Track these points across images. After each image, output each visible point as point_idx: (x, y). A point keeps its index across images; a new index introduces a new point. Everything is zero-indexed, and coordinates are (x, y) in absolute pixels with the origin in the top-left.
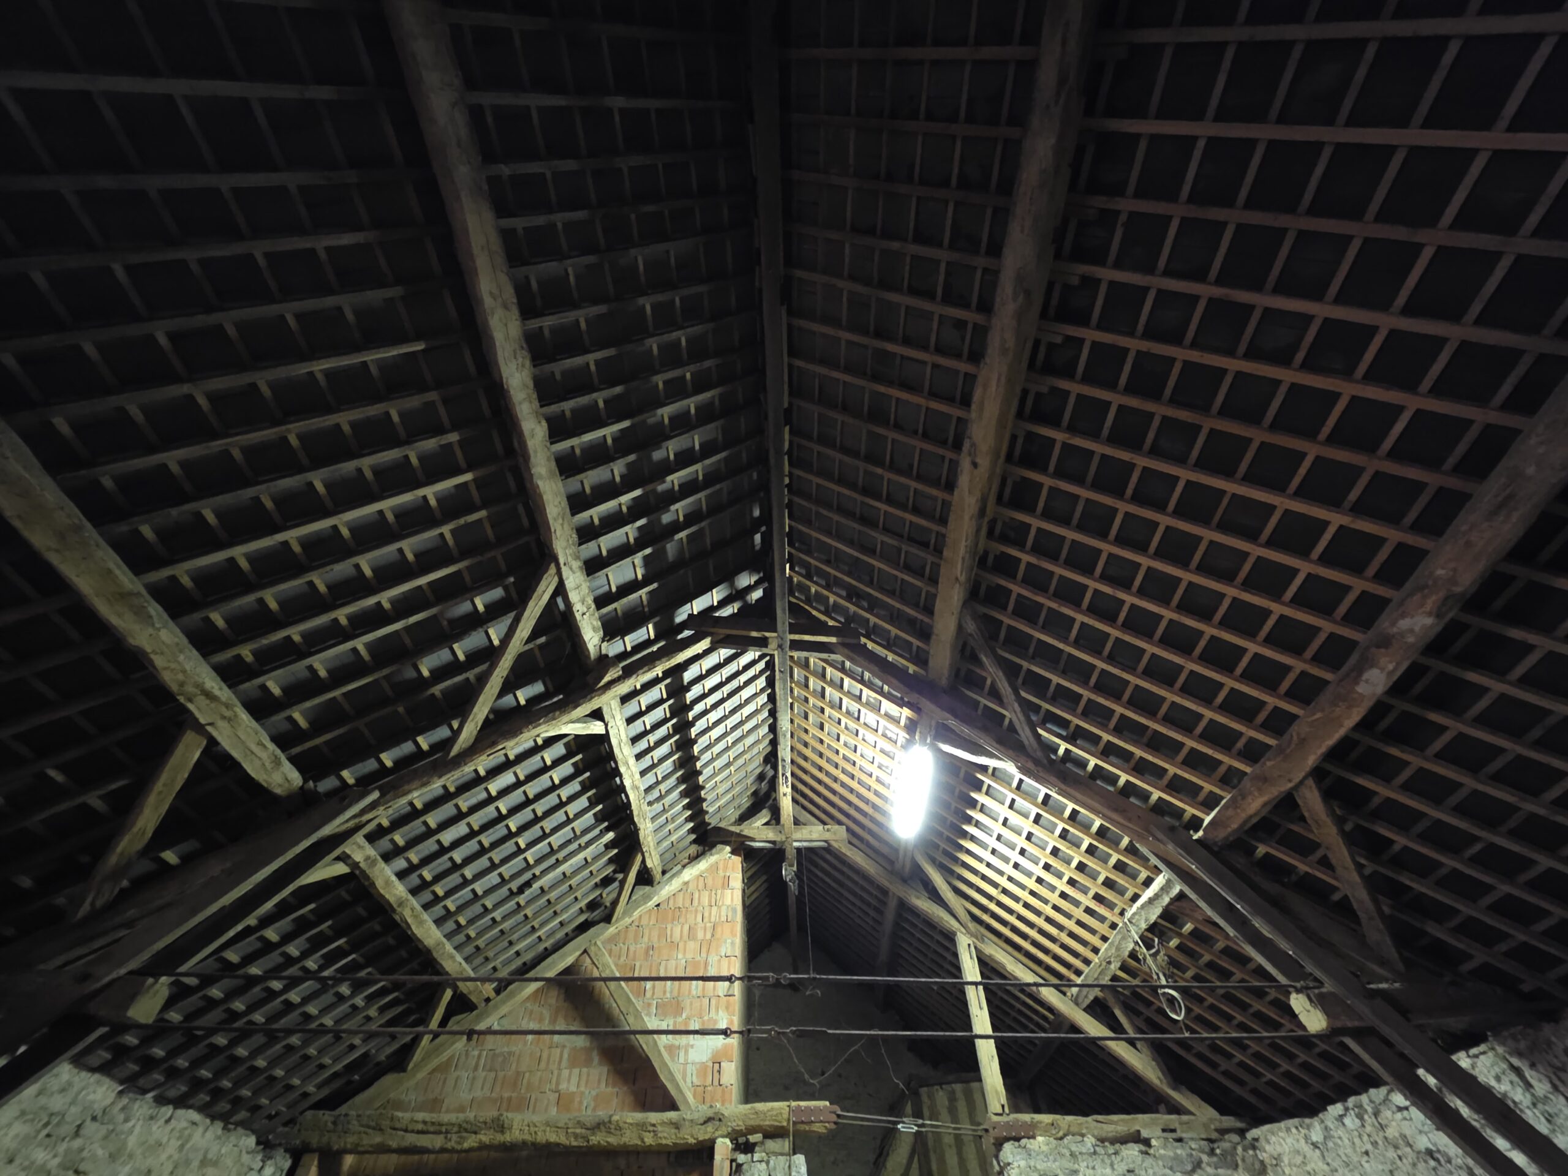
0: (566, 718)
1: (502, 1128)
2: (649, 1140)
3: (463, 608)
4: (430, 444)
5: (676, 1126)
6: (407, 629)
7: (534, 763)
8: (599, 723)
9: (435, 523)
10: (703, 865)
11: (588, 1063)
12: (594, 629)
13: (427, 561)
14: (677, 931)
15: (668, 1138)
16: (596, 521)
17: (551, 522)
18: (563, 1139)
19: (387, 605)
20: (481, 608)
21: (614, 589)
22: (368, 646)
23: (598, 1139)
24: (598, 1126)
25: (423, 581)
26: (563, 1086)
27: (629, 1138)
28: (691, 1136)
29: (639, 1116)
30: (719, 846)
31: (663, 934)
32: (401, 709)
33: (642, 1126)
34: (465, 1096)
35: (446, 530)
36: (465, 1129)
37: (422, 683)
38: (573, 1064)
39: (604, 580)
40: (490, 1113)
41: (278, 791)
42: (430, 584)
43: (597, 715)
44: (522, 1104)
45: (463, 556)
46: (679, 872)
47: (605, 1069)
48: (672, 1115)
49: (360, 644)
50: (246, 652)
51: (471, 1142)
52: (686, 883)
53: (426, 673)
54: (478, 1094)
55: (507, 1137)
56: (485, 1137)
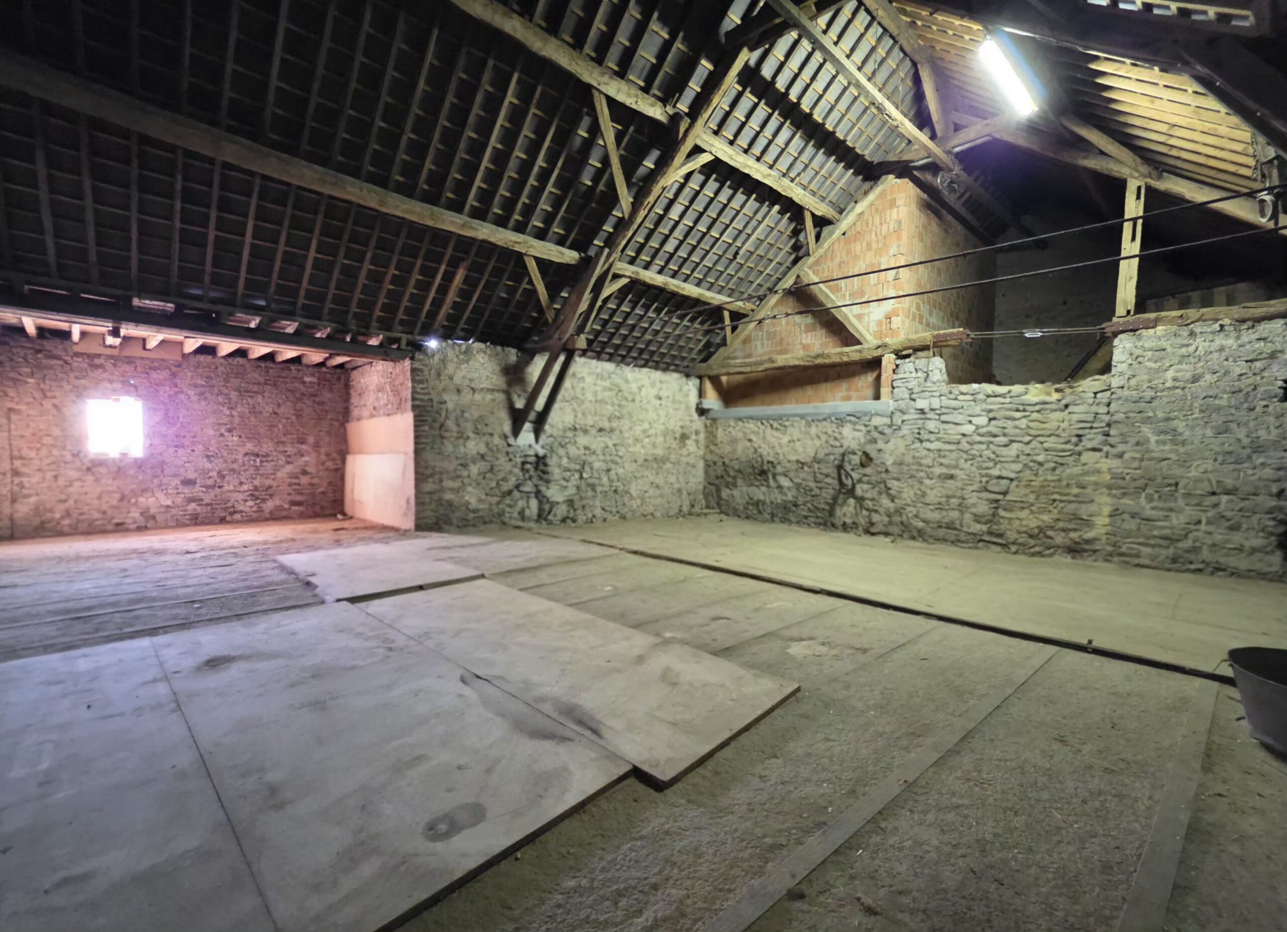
0: (671, 169)
1: (773, 362)
2: (845, 359)
3: (577, 142)
4: (487, 76)
5: (860, 351)
6: (562, 169)
7: (687, 192)
8: (704, 155)
9: (526, 112)
10: (871, 197)
11: (814, 329)
12: (652, 105)
13: (541, 133)
14: (857, 247)
15: (856, 357)
16: (604, 28)
17: (569, 68)
18: (802, 363)
19: (544, 165)
20: (586, 135)
21: (654, 61)
22: (555, 185)
23: (819, 361)
24: (818, 356)
25: (547, 143)
26: (804, 342)
27: (836, 359)
28: (868, 355)
29: (839, 350)
30: (884, 177)
31: (849, 252)
32: (593, 205)
33: (841, 353)
34: (760, 351)
35: (533, 110)
36: (761, 363)
37: (591, 189)
38: (807, 331)
39: (643, 61)
40: (766, 357)
41: (573, 262)
42: (552, 141)
43: (697, 150)
44: (784, 352)
45: (552, 116)
46: (853, 208)
47: (824, 331)
48: (858, 347)
49: (550, 188)
50: (516, 217)
51: (761, 368)
52: (862, 213)
53: (589, 183)
54: (766, 350)
55: (775, 365)
56: (768, 365)
